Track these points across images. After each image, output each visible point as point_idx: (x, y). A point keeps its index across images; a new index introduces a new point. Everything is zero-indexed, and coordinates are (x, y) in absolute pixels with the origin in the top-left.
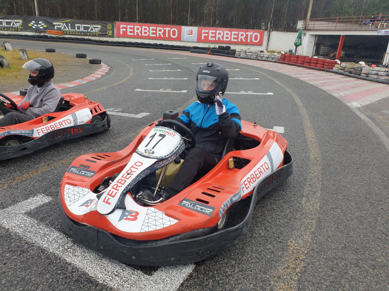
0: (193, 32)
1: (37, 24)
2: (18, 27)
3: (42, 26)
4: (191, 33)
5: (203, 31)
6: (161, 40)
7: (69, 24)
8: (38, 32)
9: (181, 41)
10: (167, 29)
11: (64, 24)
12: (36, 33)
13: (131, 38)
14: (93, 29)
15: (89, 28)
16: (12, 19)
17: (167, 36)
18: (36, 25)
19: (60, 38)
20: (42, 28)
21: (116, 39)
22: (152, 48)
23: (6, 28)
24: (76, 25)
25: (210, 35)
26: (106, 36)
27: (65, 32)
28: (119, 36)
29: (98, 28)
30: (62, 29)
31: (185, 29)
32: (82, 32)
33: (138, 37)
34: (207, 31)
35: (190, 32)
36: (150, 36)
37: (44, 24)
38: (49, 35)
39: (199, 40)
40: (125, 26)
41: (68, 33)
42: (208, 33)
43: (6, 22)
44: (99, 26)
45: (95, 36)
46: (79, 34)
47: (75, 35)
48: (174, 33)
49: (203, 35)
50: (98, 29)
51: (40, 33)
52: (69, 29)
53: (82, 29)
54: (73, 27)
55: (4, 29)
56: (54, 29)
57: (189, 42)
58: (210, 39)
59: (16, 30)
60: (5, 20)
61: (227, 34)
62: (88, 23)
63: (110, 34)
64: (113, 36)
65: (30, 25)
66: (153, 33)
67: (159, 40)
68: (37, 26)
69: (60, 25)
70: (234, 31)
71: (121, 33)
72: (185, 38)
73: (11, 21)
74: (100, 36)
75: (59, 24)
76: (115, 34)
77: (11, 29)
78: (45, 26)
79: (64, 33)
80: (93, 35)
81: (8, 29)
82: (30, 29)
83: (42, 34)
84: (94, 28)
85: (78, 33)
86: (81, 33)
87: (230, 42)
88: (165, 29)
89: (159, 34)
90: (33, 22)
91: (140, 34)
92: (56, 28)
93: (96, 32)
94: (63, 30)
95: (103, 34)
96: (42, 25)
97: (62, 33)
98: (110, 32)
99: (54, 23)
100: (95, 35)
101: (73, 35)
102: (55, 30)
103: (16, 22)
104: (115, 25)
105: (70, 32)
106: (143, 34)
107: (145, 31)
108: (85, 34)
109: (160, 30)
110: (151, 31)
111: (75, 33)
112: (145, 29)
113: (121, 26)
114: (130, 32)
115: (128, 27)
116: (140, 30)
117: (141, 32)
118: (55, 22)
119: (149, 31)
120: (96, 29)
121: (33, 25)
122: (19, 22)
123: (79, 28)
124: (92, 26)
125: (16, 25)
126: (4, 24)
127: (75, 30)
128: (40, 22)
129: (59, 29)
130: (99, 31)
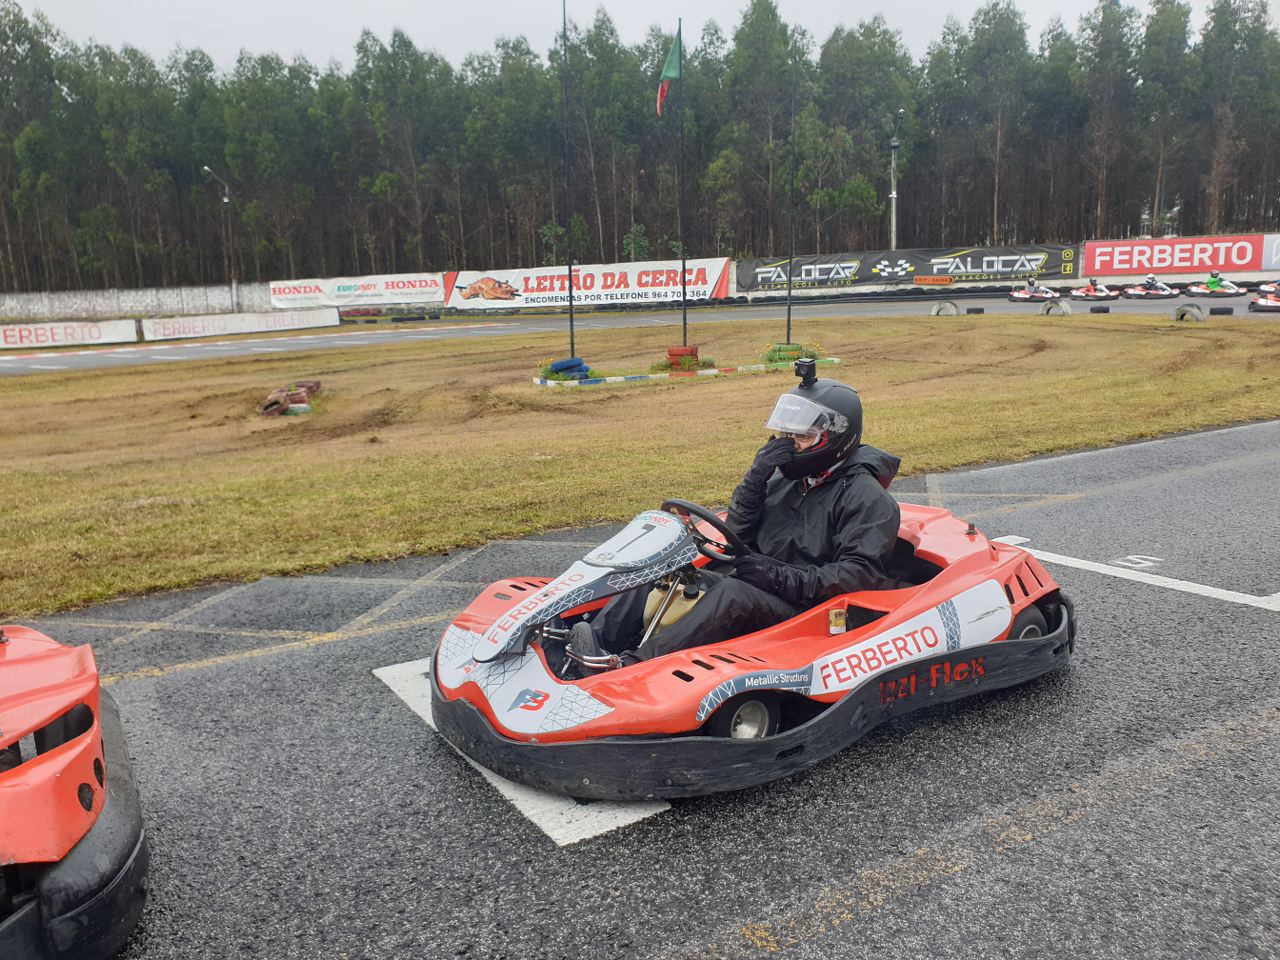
1: (893, 265)
2: (847, 277)
3: (903, 269)
7: (969, 259)
8: (892, 284)
9: (1261, 270)
10: (1223, 246)
11: (958, 259)
12: (888, 287)
13: (1123, 275)
14: (1026, 263)
15: (1016, 261)
16: (835, 262)
17: (1221, 261)
18: (889, 270)
20: (903, 273)
23: (820, 281)
24: (985, 259)
26: (1057, 276)
27: (957, 278)
29: (1038, 260)
30: (951, 270)
31: (1274, 242)
32: (998, 272)
33: (1140, 270)
36: (1175, 265)
37: (908, 264)
38: (925, 288)
40: (1109, 249)
41: (964, 278)
43: (820, 269)
44: (1042, 257)
46: (991, 277)
47: (981, 280)
48: (1242, 253)
50: (1039, 263)
51: (897, 284)
52: (966, 267)
53: (998, 267)
54: (977, 264)
55: (813, 284)
56: (931, 272)
59: (842, 283)
60: (818, 266)
62: (1014, 251)
63: (1068, 272)
64: (1075, 277)
65: (875, 270)
66: (1182, 260)
68: (893, 269)
69: (947, 263)
71: (1097, 266)
72: (1273, 262)
73: (832, 266)
75: (945, 262)
76: (1080, 270)
78: (912, 269)
80: (1025, 277)
81: (822, 283)
82: (876, 279)
83: (904, 287)
84: (1030, 260)
85: (988, 275)
86: (996, 276)
88: (1216, 245)
89: (1201, 260)
90: (886, 263)
91: (1147, 265)
92: (935, 270)
93: (1033, 270)
94: (952, 273)
95: (1051, 271)
96: (904, 267)
98: (1069, 267)
99: (933, 261)
101: (976, 281)
102: (936, 275)
103: (843, 268)
104: (1081, 250)
105: (967, 277)
106: (1156, 264)
107: (1162, 256)
108: (1006, 277)
109: (1203, 251)
110: (1178, 255)
111: (981, 276)
112: (1162, 251)
113: (1099, 251)
114: (1121, 262)
115: (1117, 250)
116: (1148, 254)
117: (1150, 260)
118: (935, 257)
119: (1172, 255)
120: (1033, 264)
121: (883, 270)
122: (850, 268)
123: (990, 264)
124: (1023, 257)
125: (843, 275)
126: (816, 275)
127: (980, 270)
128: (900, 262)
129: (942, 271)
130: (1041, 268)
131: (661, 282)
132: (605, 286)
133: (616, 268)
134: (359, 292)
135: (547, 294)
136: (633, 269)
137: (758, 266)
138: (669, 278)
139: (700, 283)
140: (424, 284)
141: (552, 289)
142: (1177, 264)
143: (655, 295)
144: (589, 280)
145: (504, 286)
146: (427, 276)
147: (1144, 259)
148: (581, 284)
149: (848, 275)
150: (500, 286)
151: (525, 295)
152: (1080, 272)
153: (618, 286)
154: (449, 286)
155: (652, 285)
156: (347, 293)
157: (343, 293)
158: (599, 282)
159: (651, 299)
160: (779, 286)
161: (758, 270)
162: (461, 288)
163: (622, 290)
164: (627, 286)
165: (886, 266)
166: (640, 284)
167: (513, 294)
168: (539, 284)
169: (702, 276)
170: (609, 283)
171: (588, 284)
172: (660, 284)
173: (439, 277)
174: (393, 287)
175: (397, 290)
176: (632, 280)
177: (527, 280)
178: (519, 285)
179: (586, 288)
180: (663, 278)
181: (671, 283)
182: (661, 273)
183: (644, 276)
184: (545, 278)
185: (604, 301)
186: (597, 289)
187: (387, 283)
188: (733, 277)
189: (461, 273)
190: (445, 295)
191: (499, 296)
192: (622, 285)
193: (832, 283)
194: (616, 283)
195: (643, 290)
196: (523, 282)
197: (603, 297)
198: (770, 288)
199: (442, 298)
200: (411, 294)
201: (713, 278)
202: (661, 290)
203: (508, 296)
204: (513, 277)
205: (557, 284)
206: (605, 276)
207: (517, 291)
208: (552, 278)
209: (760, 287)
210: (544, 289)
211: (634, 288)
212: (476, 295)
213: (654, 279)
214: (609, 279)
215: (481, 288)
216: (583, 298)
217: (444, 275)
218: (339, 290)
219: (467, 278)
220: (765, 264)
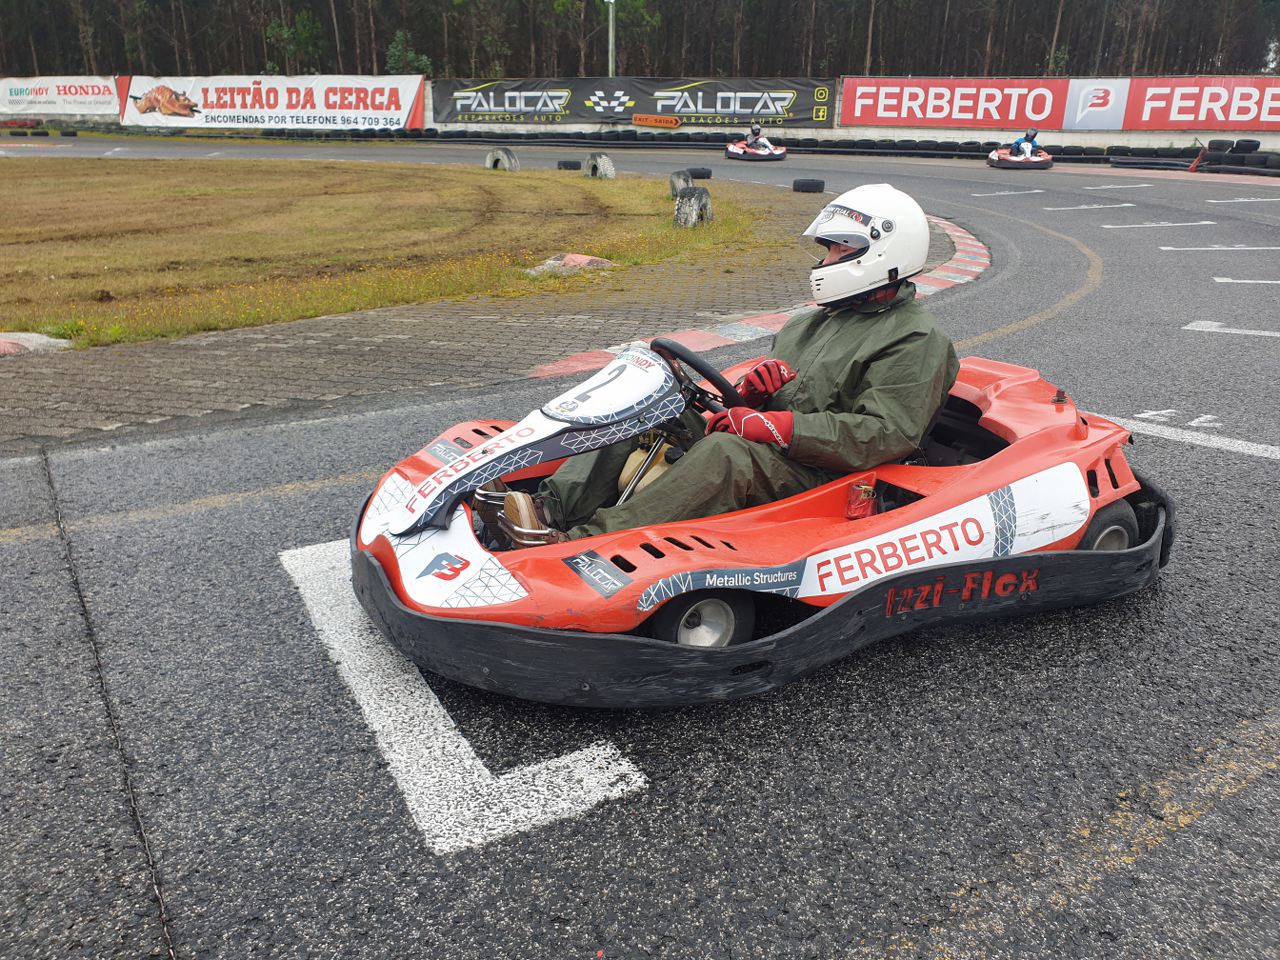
0: (1111, 98)
1: (609, 97)
2: (556, 111)
3: (621, 104)
4: (1101, 101)
5: (1151, 91)
6: (990, 129)
7: (700, 94)
8: (608, 123)
9: (1061, 130)
10: (1015, 93)
11: (686, 94)
12: (604, 126)
13: (888, 127)
14: (770, 104)
15: (756, 100)
16: (543, 89)
17: (1012, 116)
18: (604, 103)
19: (671, 138)
20: (620, 109)
21: (838, 134)
22: (961, 157)
23: (526, 114)
24: (720, 95)
25: (1177, 103)
26: (809, 123)
27: (685, 120)
28: (849, 122)
29: (784, 99)
30: (678, 108)
31: (1083, 89)
32: (734, 114)
33: (911, 122)
34: (1167, 90)
35: (1099, 98)
36: (953, 117)
37: (628, 98)
38: (640, 130)
39: (1132, 124)
40: (873, 90)
41: (693, 121)
42: (1168, 98)
43: (526, 98)
44: (790, 95)
45: (774, 124)
46: (726, 121)
47: (714, 124)
48: (1039, 106)
49: (1148, 106)
50: (785, 103)
51: (614, 124)
52: (696, 107)
53: (735, 107)
54: (710, 102)
55: (518, 117)
56: (654, 111)
57: (1090, 131)
58: (1174, 116)
59: (551, 119)
60: (524, 94)
61: (1246, 97)
62: (756, 86)
63: (821, 119)
64: (828, 124)
65: (588, 104)
66: (963, 109)
67: (982, 129)
68: (609, 103)
69: (673, 98)
70: (1275, 86)
71: (858, 113)
73: (538, 94)
74: (789, 123)
75: (671, 97)
76: (836, 117)
77: (536, 118)
78: (631, 104)
79: (680, 122)
80: (767, 122)
81: (528, 117)
82: (589, 115)
83: (620, 128)
84: (774, 100)
85: (723, 118)
86: (732, 120)
87: (1256, 126)
88: (1007, 91)
89: (987, 111)
90: (600, 94)
91: (919, 114)
92: (659, 108)
93: (777, 113)
94: (679, 112)
95: (800, 115)
96: (622, 101)
97: (677, 122)
98: (823, 112)
99: (658, 94)
100: (774, 122)
101: (705, 125)
102: (658, 114)
103: (552, 98)
104: (839, 89)
105: (698, 118)
106: (930, 114)
107: (938, 102)
108: (744, 122)
109: (990, 98)
110: (958, 103)
111: (714, 118)
112: (939, 96)
113: (860, 90)
114: (887, 108)
115: (884, 90)
116: (921, 100)
117: (923, 107)
118: (660, 89)
119: (951, 102)
120: (778, 104)
121: (597, 104)
122: (560, 98)
123: (726, 103)
124: (766, 95)
125: (551, 107)
126: (520, 105)
127: (713, 110)
128: (618, 94)
129: (668, 109)
130: (788, 111)
131: (350, 103)
132: (290, 106)
133: (302, 82)
134: (30, 97)
135: (228, 112)
136: (319, 83)
137: (457, 90)
138: (359, 99)
139: (393, 107)
140: (96, 91)
141: (233, 106)
142: (956, 115)
143: (345, 120)
144: (272, 95)
145: (182, 98)
146: (98, 81)
147: (915, 105)
148: (264, 101)
149: (557, 107)
150: (177, 98)
151: (205, 112)
152: (837, 120)
153: (304, 107)
154: (123, 94)
155: (341, 107)
156: (18, 98)
157: (15, 98)
158: (283, 98)
159: (340, 126)
160: (480, 118)
161: (456, 94)
162: (135, 98)
163: (308, 112)
164: (313, 106)
165: (601, 98)
166: (329, 106)
167: (191, 110)
168: (219, 98)
169: (394, 99)
170: (294, 102)
171: (272, 102)
172: (349, 106)
173: (110, 82)
174: (65, 93)
175: (69, 97)
176: (319, 99)
177: (205, 91)
178: (196, 98)
179: (271, 107)
180: (352, 99)
181: (361, 104)
182: (349, 91)
183: (331, 94)
184: (224, 90)
185: (289, 125)
186: (281, 109)
187: (58, 87)
188: (429, 102)
189: (134, 78)
190: (120, 106)
191: (177, 111)
192: (308, 106)
193: (539, 117)
194: (301, 102)
195: (330, 113)
196: (202, 95)
197: (288, 119)
198: (470, 121)
199: (117, 110)
200: (84, 103)
201: (407, 100)
202: (350, 113)
203: (186, 112)
204: (189, 86)
205: (238, 99)
206: (290, 91)
207: (196, 106)
208: (232, 90)
209: (460, 117)
210: (224, 106)
211: (321, 110)
212: (152, 109)
213: (343, 98)
214: (294, 95)
215: (157, 100)
216: (267, 119)
217: (116, 80)
218: (11, 94)
219: (142, 85)
220: (464, 87)
